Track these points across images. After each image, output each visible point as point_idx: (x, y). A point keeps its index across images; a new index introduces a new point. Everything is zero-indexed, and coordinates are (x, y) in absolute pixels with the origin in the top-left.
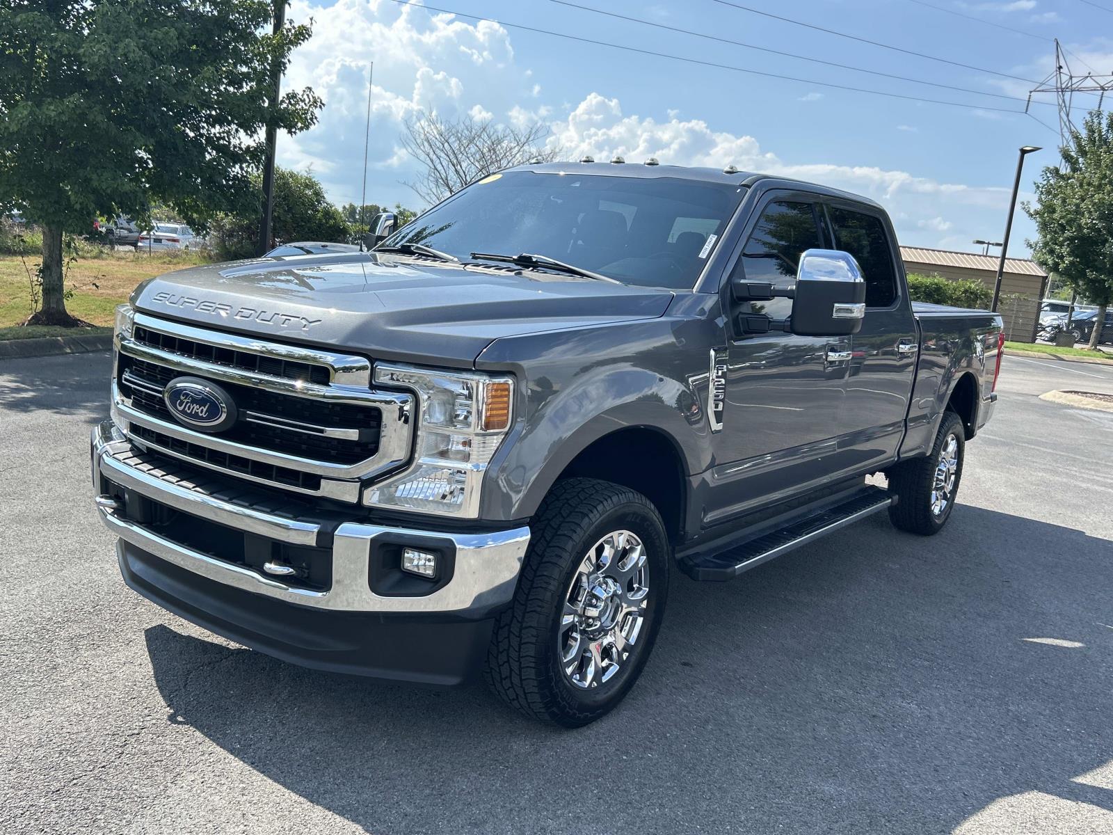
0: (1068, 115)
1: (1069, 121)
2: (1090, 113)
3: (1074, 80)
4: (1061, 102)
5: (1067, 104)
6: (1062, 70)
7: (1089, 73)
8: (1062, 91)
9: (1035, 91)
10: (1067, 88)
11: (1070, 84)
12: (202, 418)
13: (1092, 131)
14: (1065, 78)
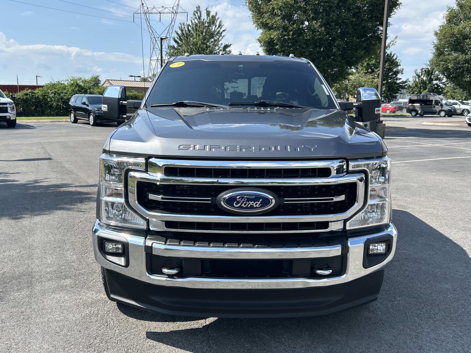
0: (149, 24)
1: (150, 26)
2: (180, 24)
3: (149, 9)
4: (146, 18)
5: (148, 19)
6: (143, 5)
7: (154, 7)
8: (145, 14)
9: (135, 13)
10: (147, 12)
11: (148, 11)
12: (257, 208)
13: (182, 31)
14: (145, 8)
